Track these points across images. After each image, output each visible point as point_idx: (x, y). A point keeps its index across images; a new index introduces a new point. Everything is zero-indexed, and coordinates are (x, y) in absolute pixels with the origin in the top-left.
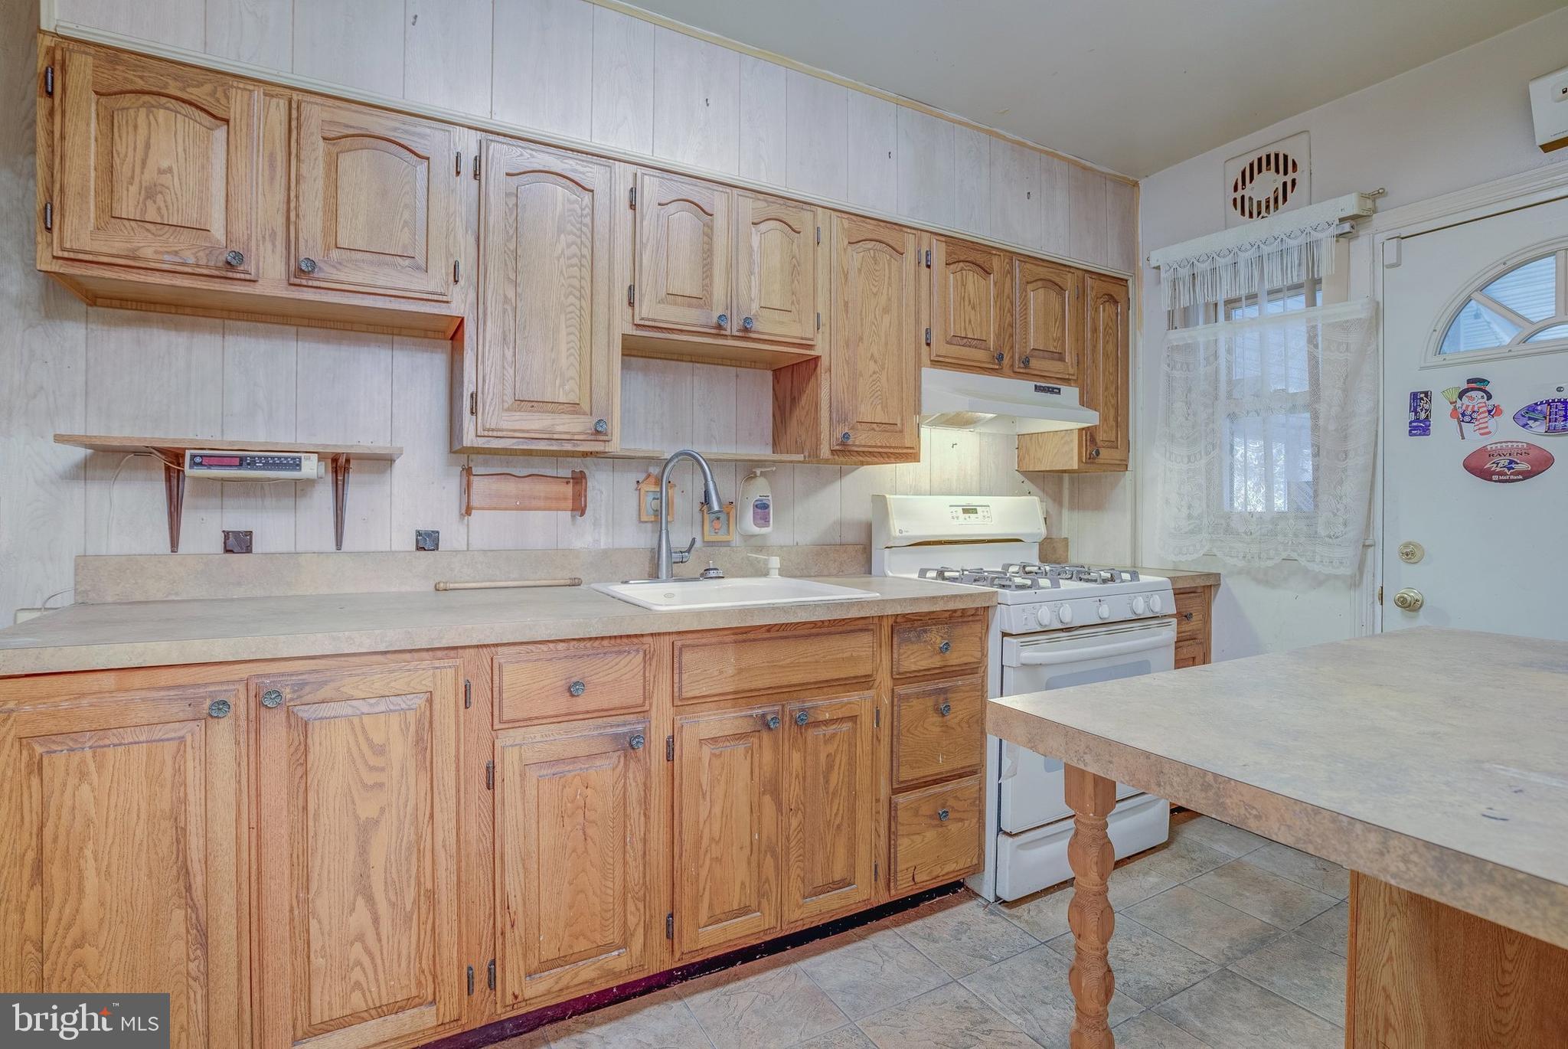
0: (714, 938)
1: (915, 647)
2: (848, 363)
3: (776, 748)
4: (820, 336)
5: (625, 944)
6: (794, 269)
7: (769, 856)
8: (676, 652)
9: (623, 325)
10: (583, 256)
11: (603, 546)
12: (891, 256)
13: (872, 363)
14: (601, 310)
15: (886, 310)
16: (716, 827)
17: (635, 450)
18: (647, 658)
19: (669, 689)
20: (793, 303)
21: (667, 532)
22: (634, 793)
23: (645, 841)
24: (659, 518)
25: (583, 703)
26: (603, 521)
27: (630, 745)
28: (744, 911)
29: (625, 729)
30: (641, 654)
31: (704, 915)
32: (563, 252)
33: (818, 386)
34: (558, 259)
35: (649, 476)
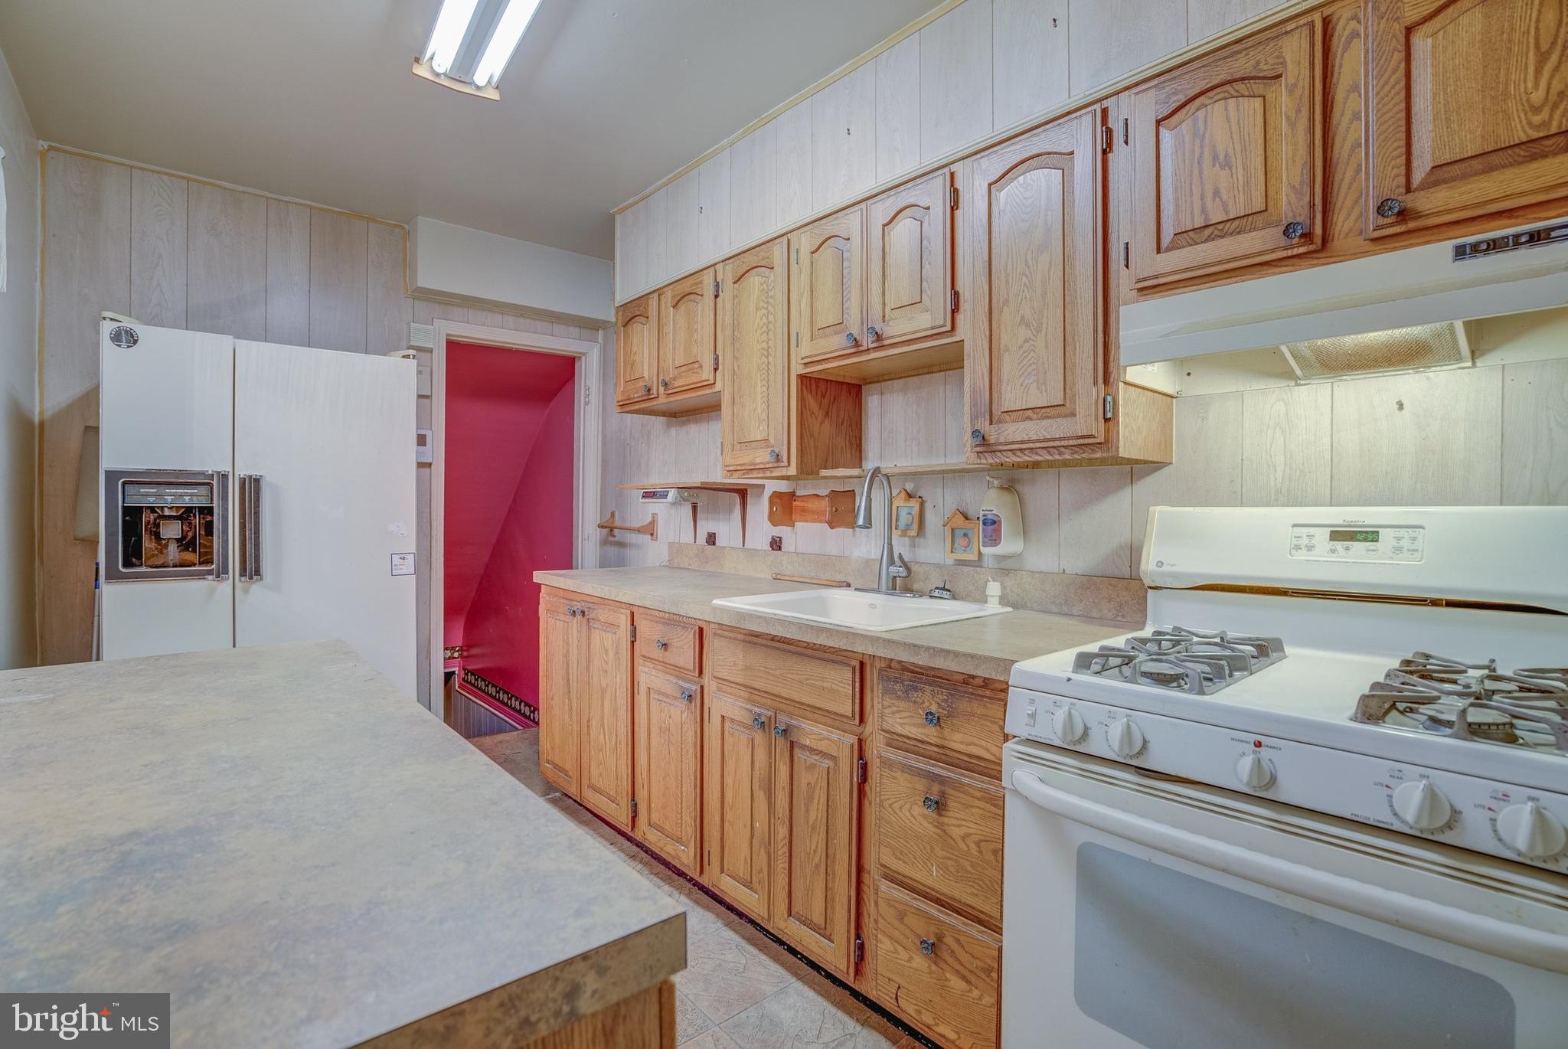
0: (729, 887)
1: (902, 704)
4: (961, 316)
5: (686, 845)
7: (763, 849)
8: (712, 638)
9: (796, 367)
10: (770, 322)
11: (872, 556)
13: (1024, 329)
14: (778, 361)
16: (730, 796)
20: (923, 291)
25: (668, 657)
26: (873, 534)
28: (747, 884)
29: (687, 685)
30: (692, 633)
32: (758, 325)
34: (756, 331)
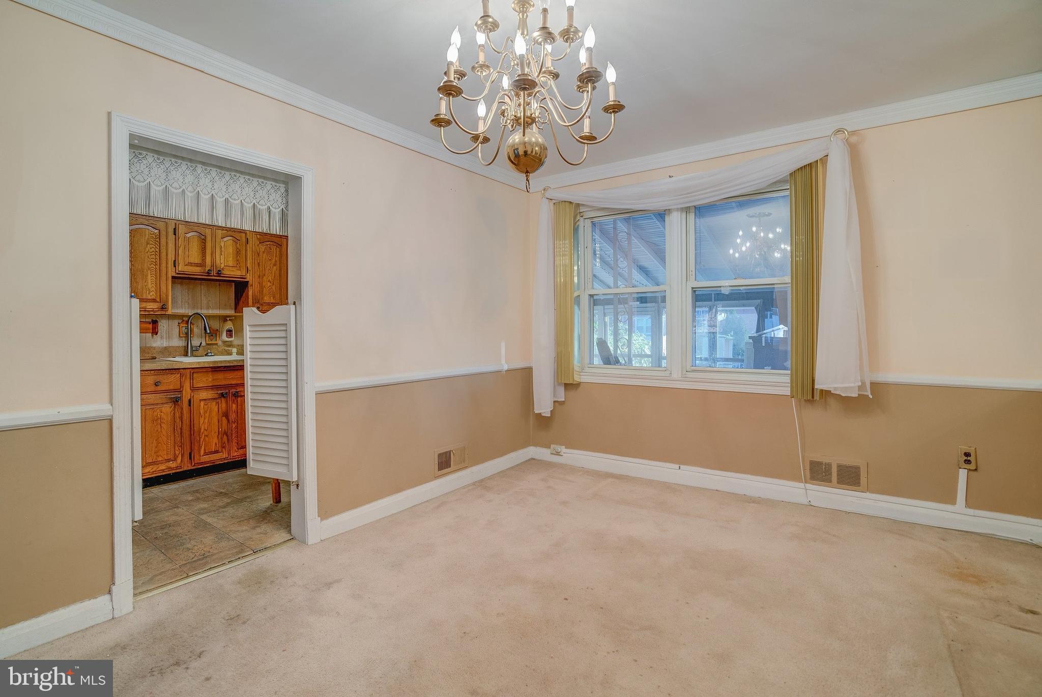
0: (206, 459)
2: (259, 283)
3: (227, 402)
4: (248, 274)
5: (175, 460)
6: (238, 252)
7: (225, 435)
8: (191, 374)
9: (172, 273)
10: (156, 251)
11: (165, 346)
12: (277, 247)
13: (269, 283)
14: (164, 269)
15: (275, 265)
16: (206, 426)
17: (177, 313)
18: (181, 376)
19: (189, 385)
20: (237, 264)
21: (191, 341)
22: (177, 415)
23: (181, 429)
24: (187, 336)
25: (159, 388)
26: (165, 337)
27: (176, 401)
28: (216, 452)
29: (174, 396)
30: (179, 375)
31: (202, 452)
32: (149, 251)
33: (248, 291)
34: (147, 253)
35: (183, 321)
